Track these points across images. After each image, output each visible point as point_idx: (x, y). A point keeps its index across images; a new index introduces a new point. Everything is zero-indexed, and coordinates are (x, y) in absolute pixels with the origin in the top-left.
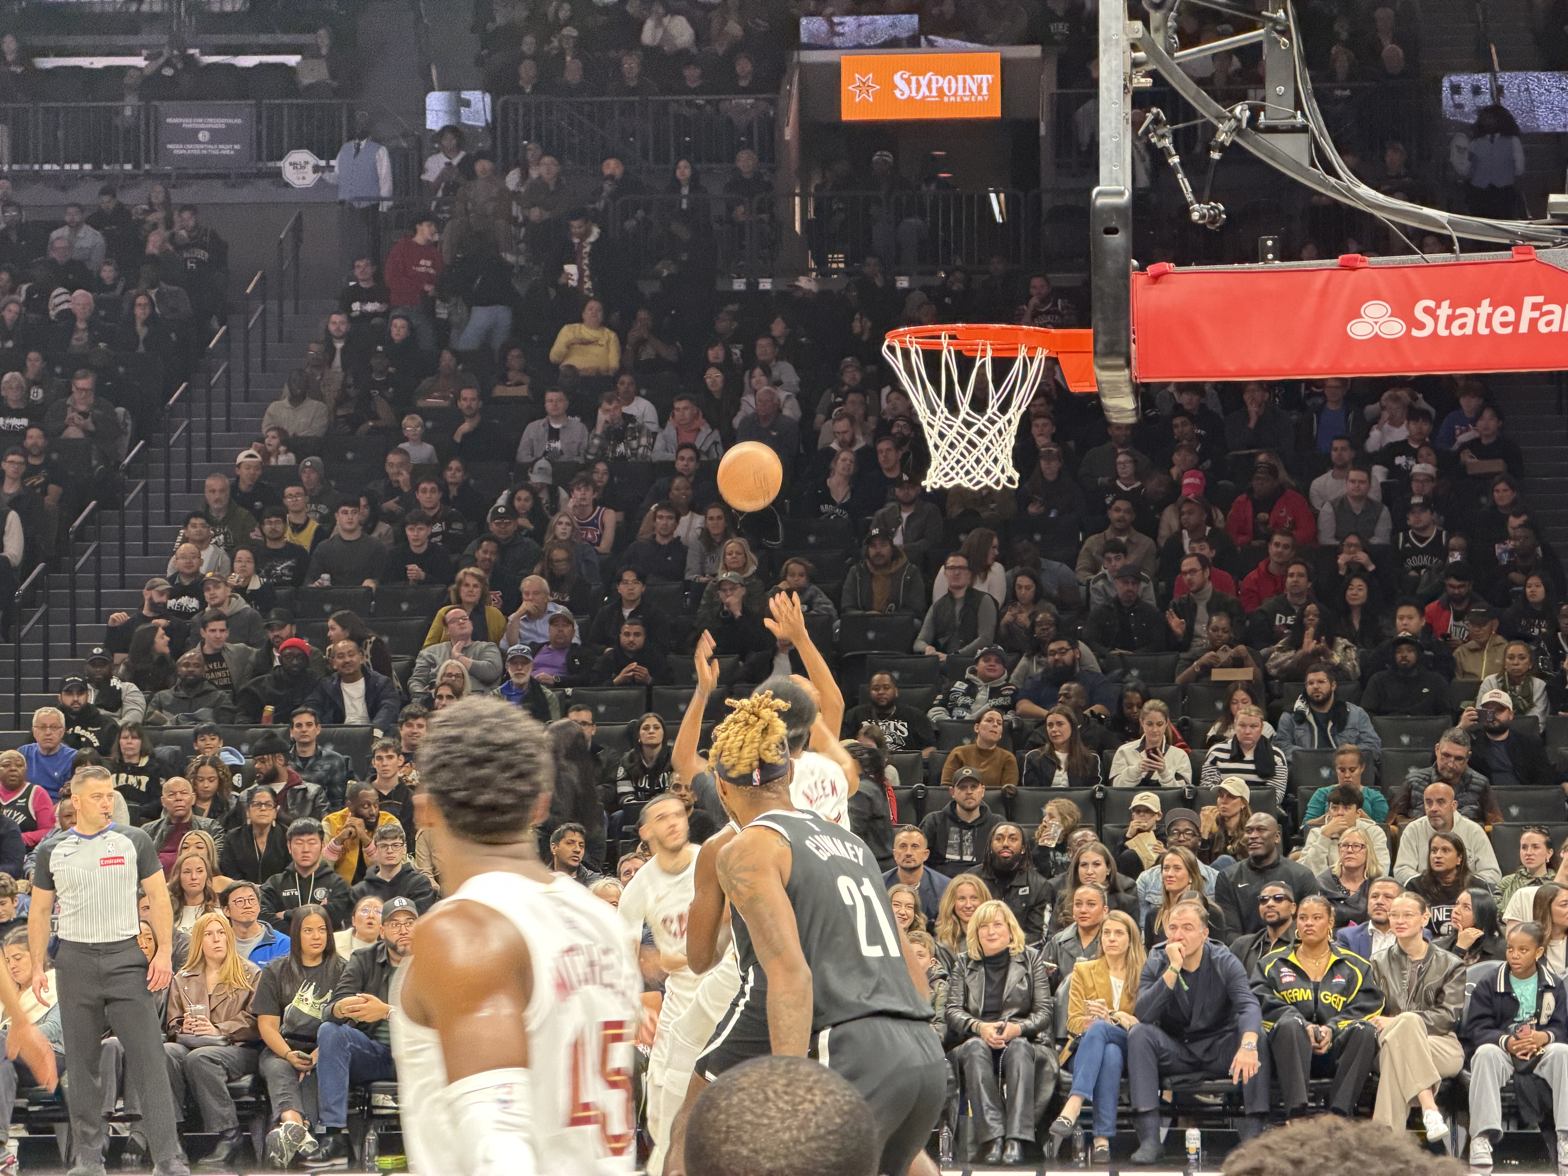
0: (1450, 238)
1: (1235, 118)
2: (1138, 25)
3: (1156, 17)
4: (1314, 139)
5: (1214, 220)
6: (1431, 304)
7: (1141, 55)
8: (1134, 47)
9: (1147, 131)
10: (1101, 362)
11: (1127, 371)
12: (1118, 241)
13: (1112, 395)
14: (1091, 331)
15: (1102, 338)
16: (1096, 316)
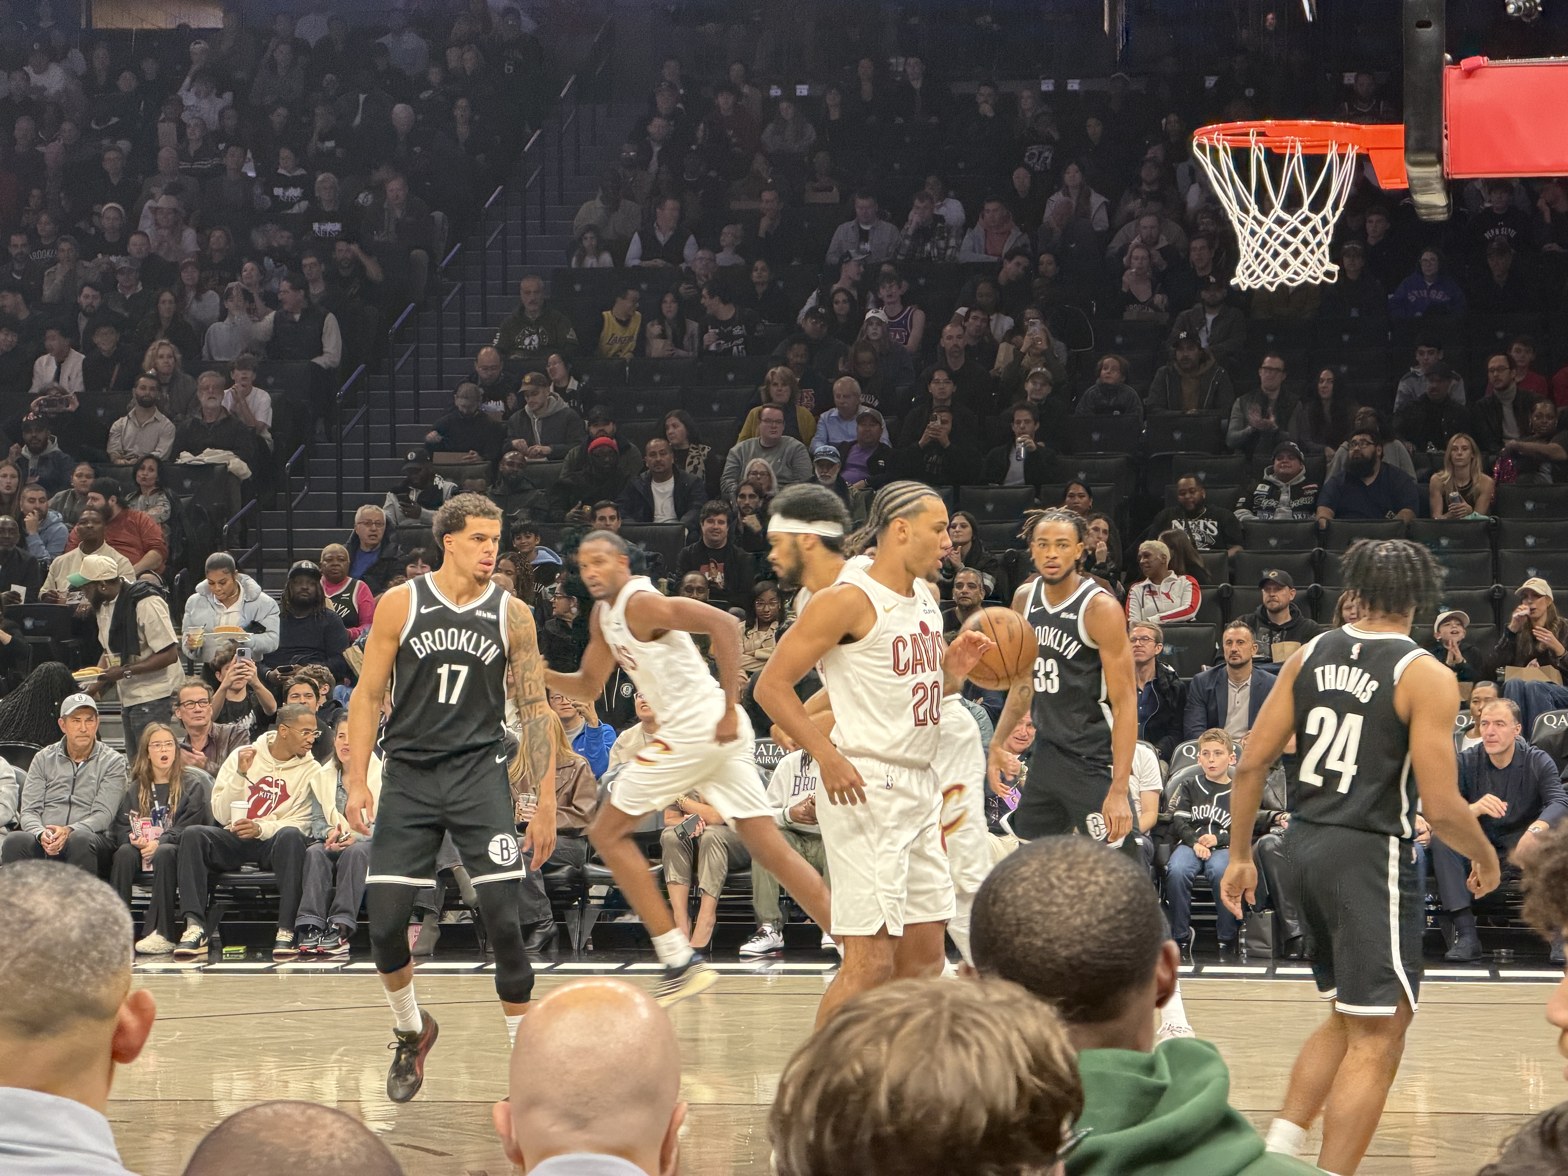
5: (1527, 12)
10: (1413, 158)
11: (1438, 168)
12: (1430, 34)
13: (1424, 192)
14: (1402, 127)
15: (1414, 134)
16: (1408, 112)
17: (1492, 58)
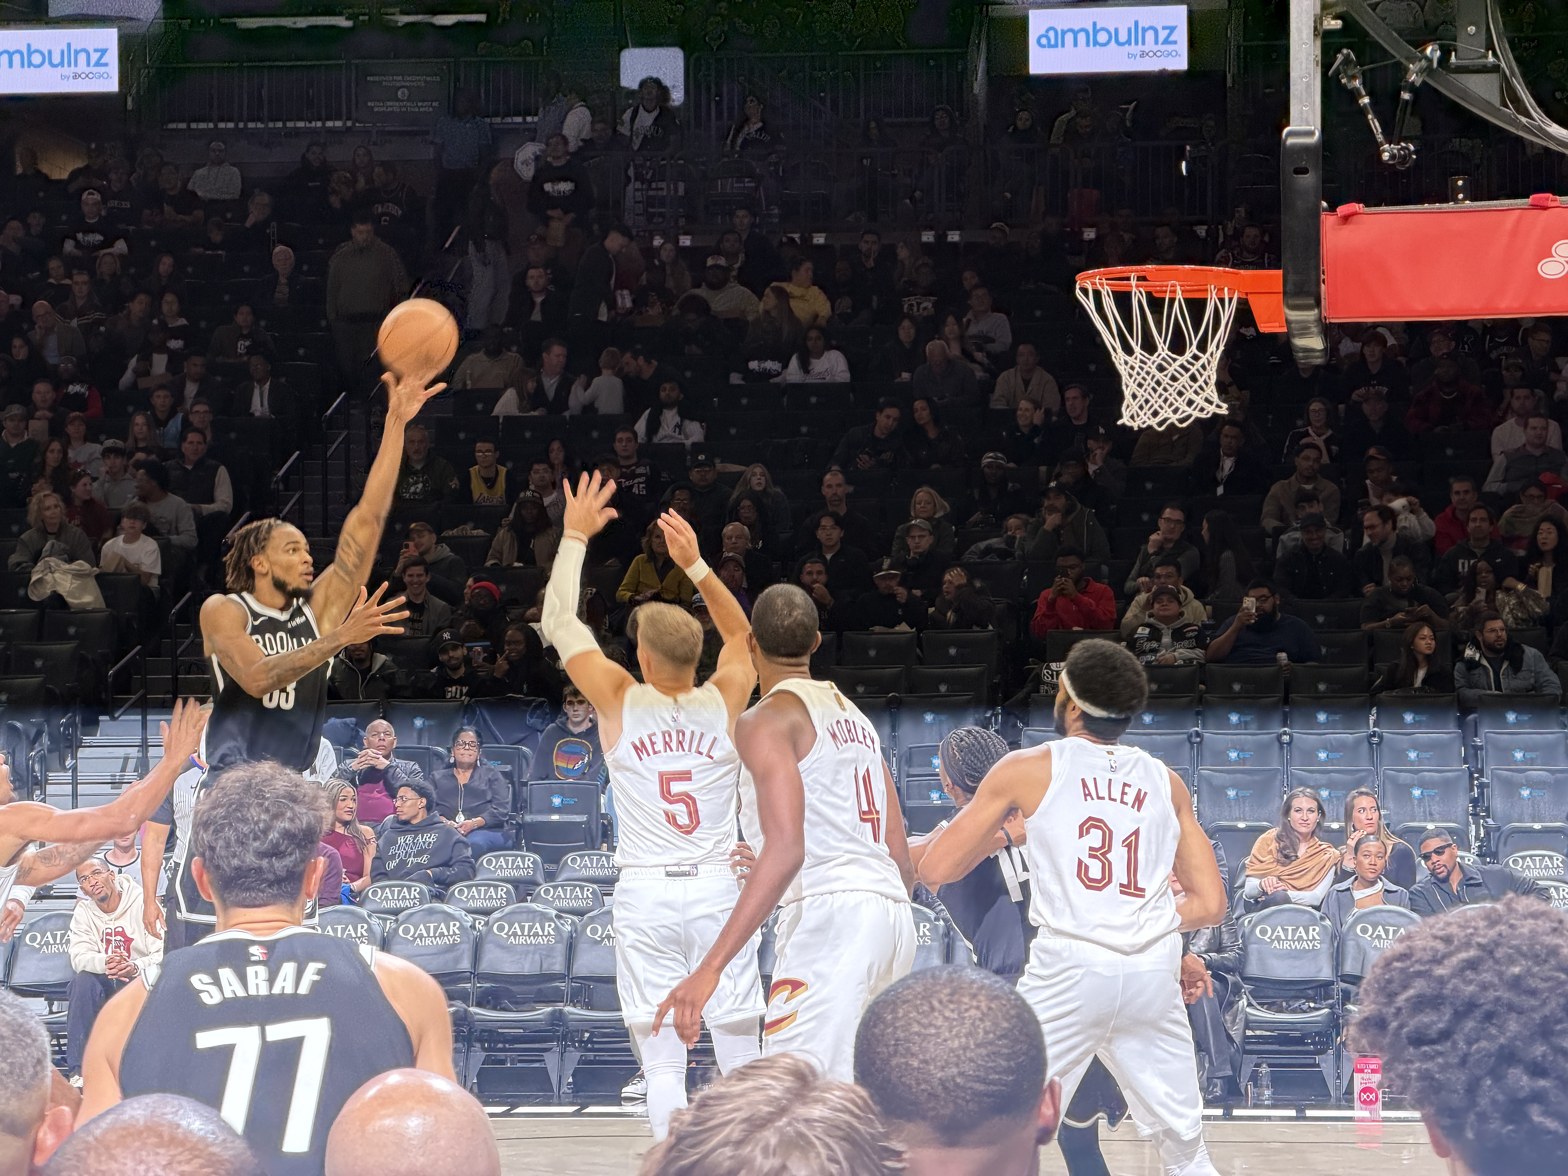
1: (1426, 58)
4: (1505, 80)
5: (1404, 159)
9: (1337, 72)
10: (1290, 302)
11: (1316, 311)
12: (1309, 180)
13: (1302, 335)
14: (1281, 272)
15: (1291, 277)
16: (1286, 256)
17: (1367, 205)
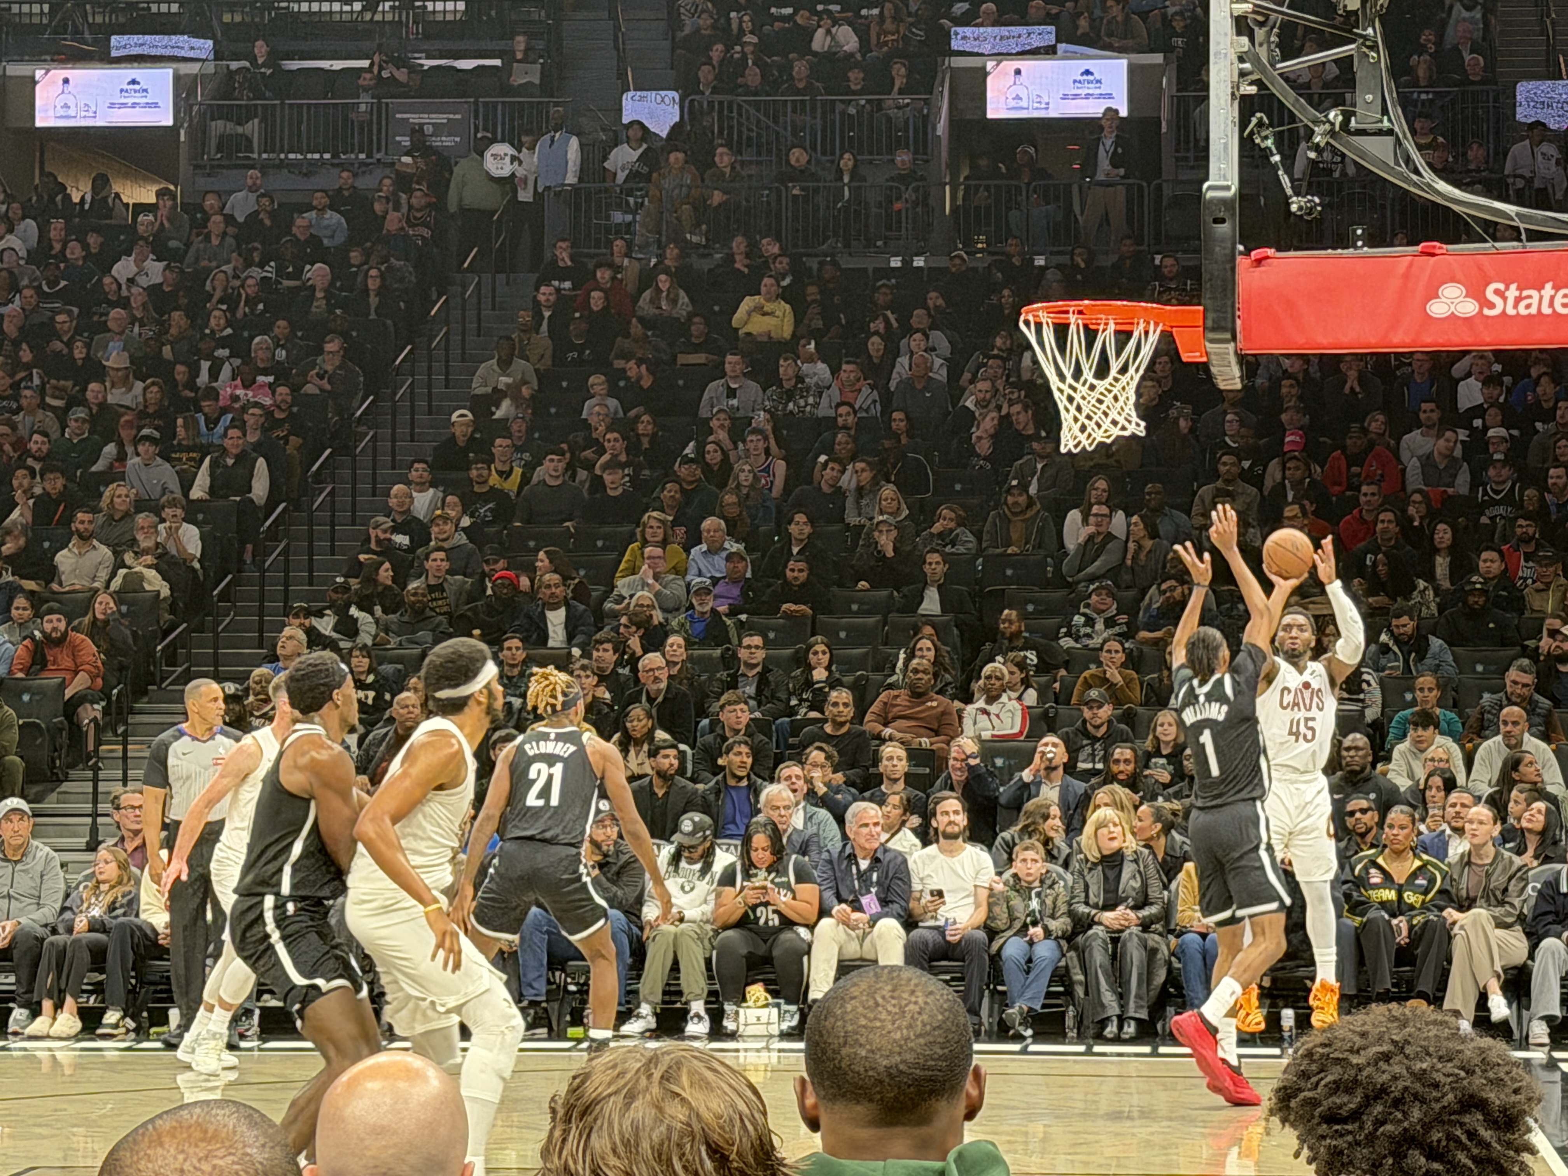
0: (1517, 229)
1: (1329, 121)
2: (1245, 40)
3: (1260, 33)
4: (1398, 142)
5: (1310, 211)
6: (1501, 286)
7: (1247, 66)
8: (1241, 60)
9: (1252, 133)
10: (1210, 335)
11: (1232, 344)
12: (1226, 229)
13: (1220, 365)
14: (1201, 308)
15: (1211, 315)
16: (1206, 295)
17: (1278, 250)
